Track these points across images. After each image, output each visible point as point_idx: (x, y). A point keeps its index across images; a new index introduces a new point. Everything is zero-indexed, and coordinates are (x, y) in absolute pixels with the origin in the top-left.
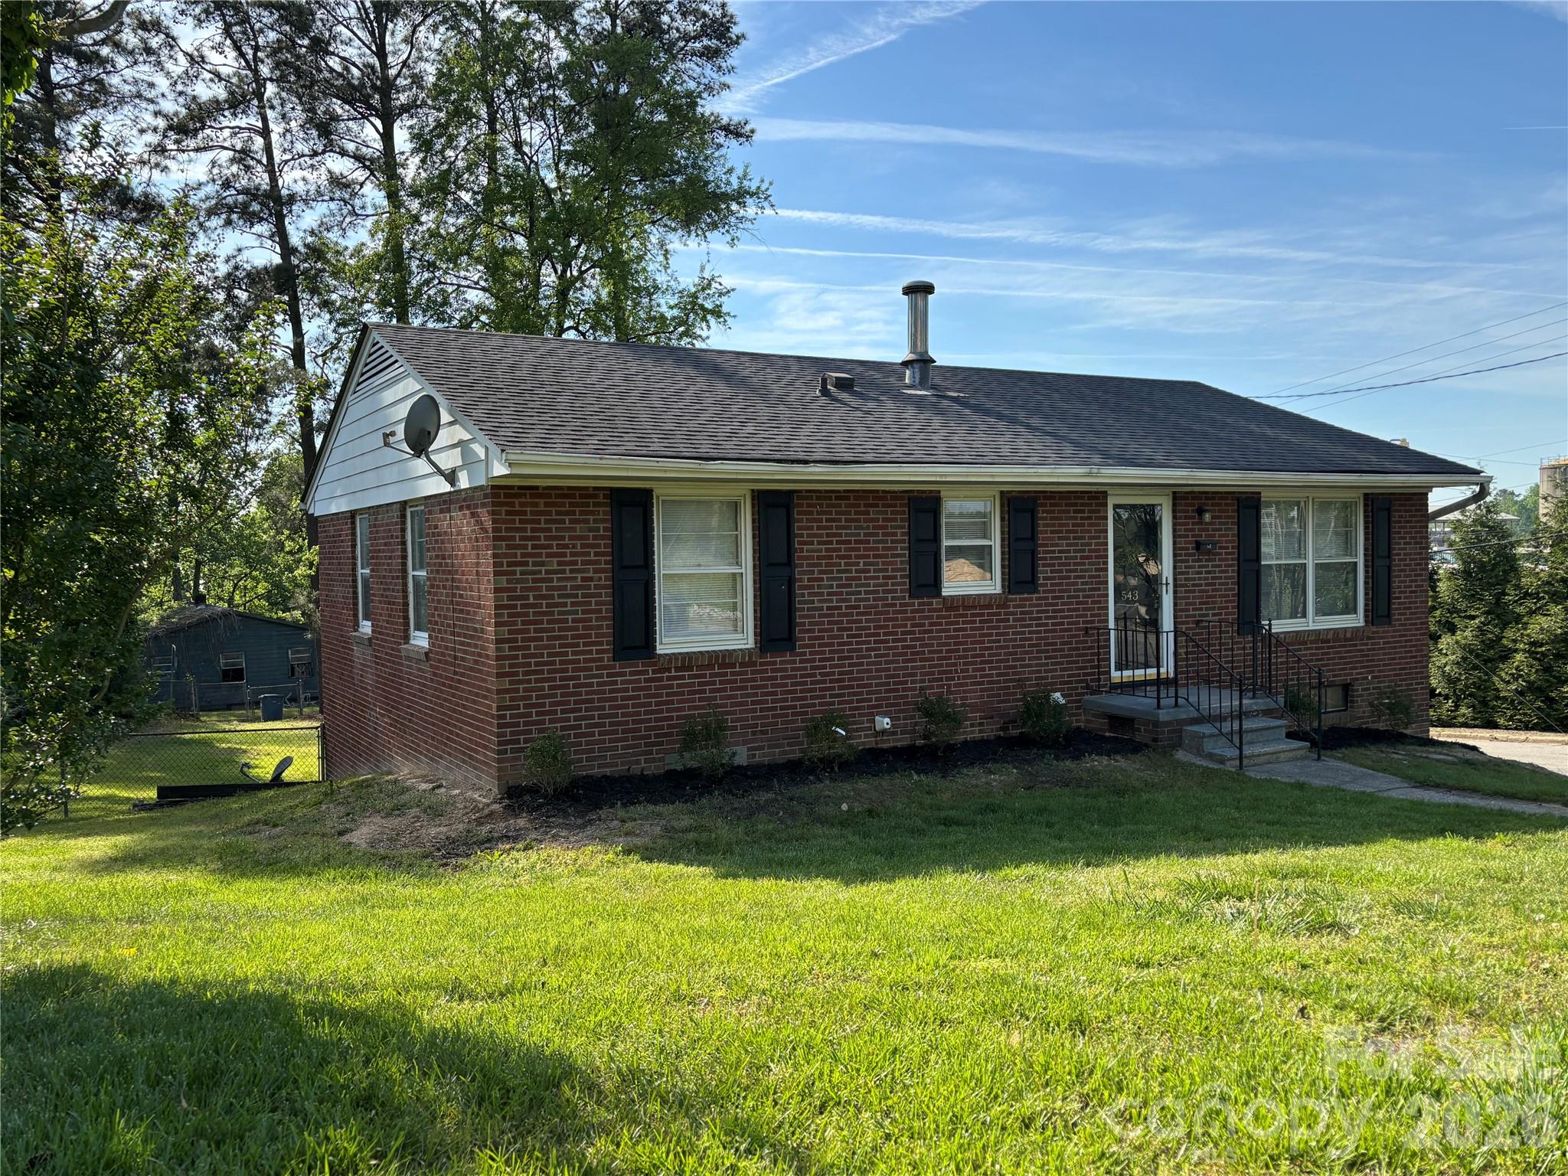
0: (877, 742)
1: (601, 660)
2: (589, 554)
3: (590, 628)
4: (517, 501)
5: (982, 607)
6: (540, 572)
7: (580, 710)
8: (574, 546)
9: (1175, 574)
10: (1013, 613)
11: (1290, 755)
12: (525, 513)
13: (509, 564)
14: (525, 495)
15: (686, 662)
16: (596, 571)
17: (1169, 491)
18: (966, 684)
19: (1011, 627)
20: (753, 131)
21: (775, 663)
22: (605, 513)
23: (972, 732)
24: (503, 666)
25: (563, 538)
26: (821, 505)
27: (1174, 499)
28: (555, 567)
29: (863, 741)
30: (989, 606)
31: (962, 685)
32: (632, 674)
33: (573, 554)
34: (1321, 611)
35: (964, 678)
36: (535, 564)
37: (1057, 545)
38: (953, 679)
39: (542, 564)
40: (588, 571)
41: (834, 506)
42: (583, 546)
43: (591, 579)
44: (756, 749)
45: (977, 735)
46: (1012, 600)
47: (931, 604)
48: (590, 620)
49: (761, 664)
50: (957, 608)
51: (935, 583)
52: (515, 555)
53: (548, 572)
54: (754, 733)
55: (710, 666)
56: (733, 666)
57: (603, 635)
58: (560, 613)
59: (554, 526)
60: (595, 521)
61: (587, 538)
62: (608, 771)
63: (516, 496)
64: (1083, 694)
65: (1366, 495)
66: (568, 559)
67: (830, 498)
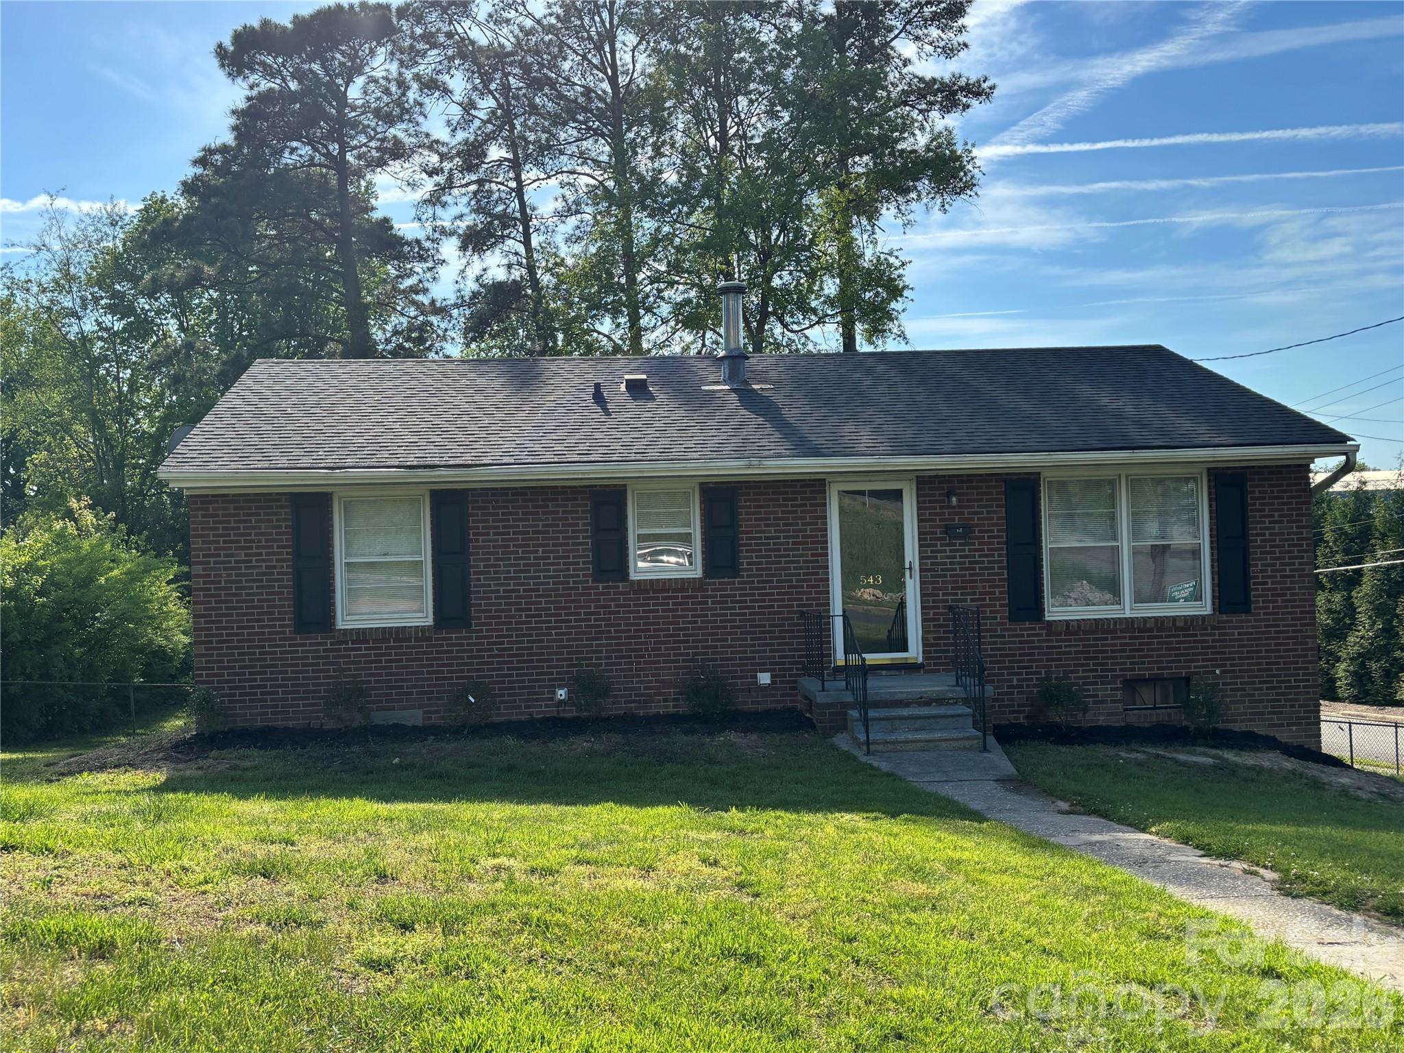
0: (558, 712)
1: (284, 633)
2: (272, 547)
3: (274, 607)
4: (211, 506)
5: (674, 591)
6: (230, 562)
7: (266, 673)
8: (259, 541)
9: (921, 558)
10: (711, 596)
11: (957, 744)
12: (217, 516)
13: (204, 556)
14: (217, 502)
15: (362, 636)
16: (278, 561)
17: (913, 475)
18: (659, 662)
19: (709, 609)
20: (993, 88)
21: (451, 639)
22: (286, 514)
23: (666, 707)
24: (200, 636)
25: (250, 534)
26: (497, 501)
27: (918, 483)
28: (243, 558)
29: (541, 710)
30: (682, 590)
31: (654, 662)
32: (311, 644)
33: (257, 547)
34: (1139, 598)
35: (655, 656)
36: (225, 556)
37: (764, 532)
38: (643, 656)
39: (232, 555)
40: (271, 560)
41: (511, 501)
42: (267, 541)
43: (274, 567)
44: (431, 712)
45: (671, 710)
46: (709, 584)
47: (618, 587)
48: (274, 600)
49: (436, 639)
50: (647, 591)
51: (620, 567)
52: (210, 549)
53: (236, 562)
54: (429, 699)
55: (385, 640)
56: (409, 640)
57: (286, 613)
58: (247, 594)
59: (242, 525)
60: (278, 520)
61: (271, 534)
62: (291, 724)
63: (210, 502)
64: (799, 675)
65: (1209, 469)
66: (254, 551)
67: (507, 495)
